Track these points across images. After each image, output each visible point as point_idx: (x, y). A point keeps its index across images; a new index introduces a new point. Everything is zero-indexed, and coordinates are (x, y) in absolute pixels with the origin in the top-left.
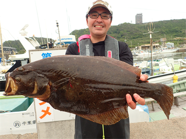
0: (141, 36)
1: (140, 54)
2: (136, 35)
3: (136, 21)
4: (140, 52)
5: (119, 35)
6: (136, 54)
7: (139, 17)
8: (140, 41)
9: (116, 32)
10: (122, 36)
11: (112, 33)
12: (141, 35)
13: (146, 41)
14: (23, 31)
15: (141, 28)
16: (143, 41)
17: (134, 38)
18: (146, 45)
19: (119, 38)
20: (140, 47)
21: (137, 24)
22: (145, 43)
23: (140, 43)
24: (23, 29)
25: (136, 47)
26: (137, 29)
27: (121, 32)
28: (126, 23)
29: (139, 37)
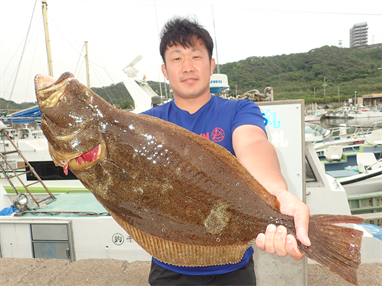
0: (362, 75)
1: (358, 116)
2: (350, 72)
3: (352, 41)
4: (360, 110)
5: (311, 74)
6: (349, 115)
7: (359, 32)
8: (360, 86)
9: (303, 68)
10: (316, 75)
11: (294, 69)
12: (363, 72)
13: (376, 85)
14: (130, 68)
15: (363, 56)
16: (367, 86)
17: (345, 80)
18: (375, 95)
19: (311, 80)
20: (360, 100)
21: (353, 48)
22: (373, 90)
23: (360, 90)
24: (131, 65)
25: (350, 100)
26: (354, 59)
27: (314, 66)
28: (326, 47)
29: (357, 77)
